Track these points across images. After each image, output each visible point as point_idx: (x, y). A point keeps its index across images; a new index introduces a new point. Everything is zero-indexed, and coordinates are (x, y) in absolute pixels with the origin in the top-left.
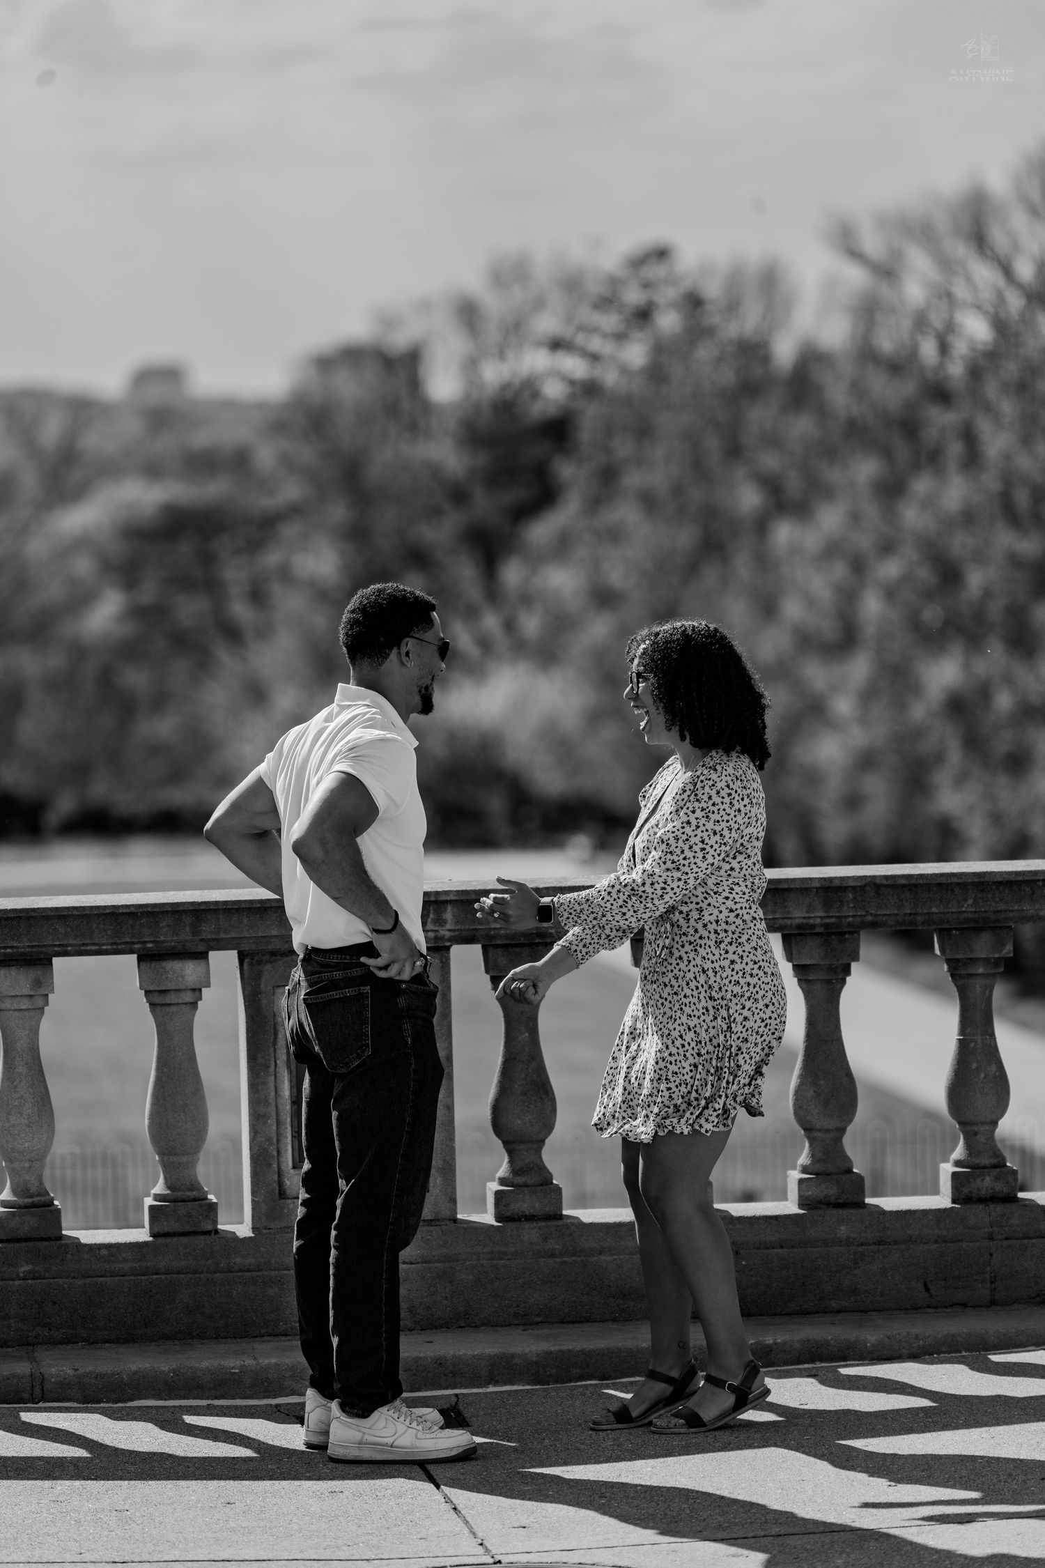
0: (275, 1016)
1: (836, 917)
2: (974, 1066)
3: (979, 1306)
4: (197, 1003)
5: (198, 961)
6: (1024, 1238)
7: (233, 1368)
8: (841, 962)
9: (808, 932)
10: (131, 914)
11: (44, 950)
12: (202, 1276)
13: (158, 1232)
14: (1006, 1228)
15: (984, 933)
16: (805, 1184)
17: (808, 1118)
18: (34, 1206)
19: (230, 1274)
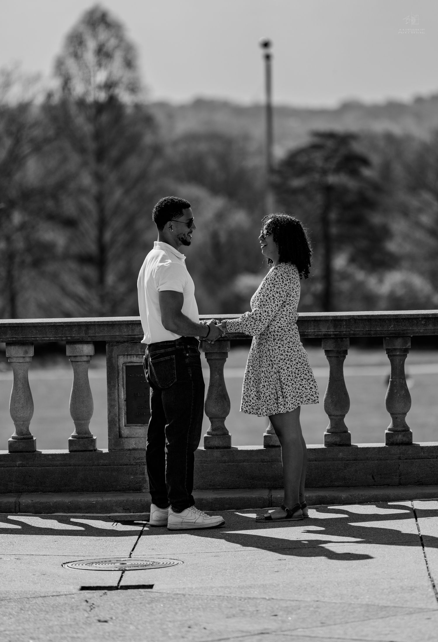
0: (118, 366)
1: (339, 331)
2: (395, 391)
3: (393, 486)
4: (90, 361)
6: (412, 459)
7: (93, 501)
8: (342, 349)
9: (328, 337)
10: (62, 326)
13: (72, 450)
14: (406, 455)
15: (399, 339)
16: (327, 436)
17: (329, 411)
18: (24, 439)
19: (98, 467)
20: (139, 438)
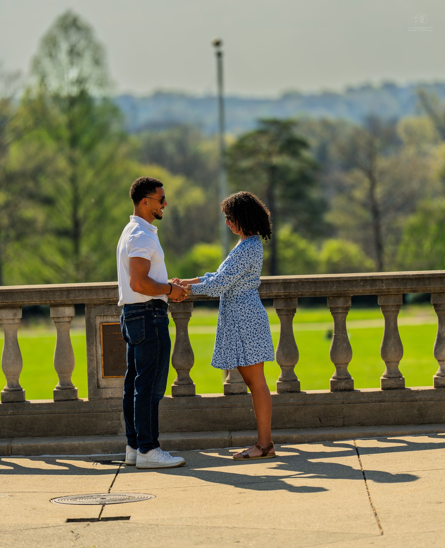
0: (96, 326)
1: (288, 292)
2: (338, 344)
3: (338, 427)
4: (71, 321)
5: (69, 307)
6: (354, 403)
7: (76, 444)
8: (291, 308)
9: (278, 298)
10: (46, 291)
11: (17, 303)
12: (70, 414)
13: (57, 400)
14: (348, 400)
15: (341, 298)
16: (279, 384)
17: (281, 362)
18: (15, 390)
19: (80, 414)
20: (115, 388)
